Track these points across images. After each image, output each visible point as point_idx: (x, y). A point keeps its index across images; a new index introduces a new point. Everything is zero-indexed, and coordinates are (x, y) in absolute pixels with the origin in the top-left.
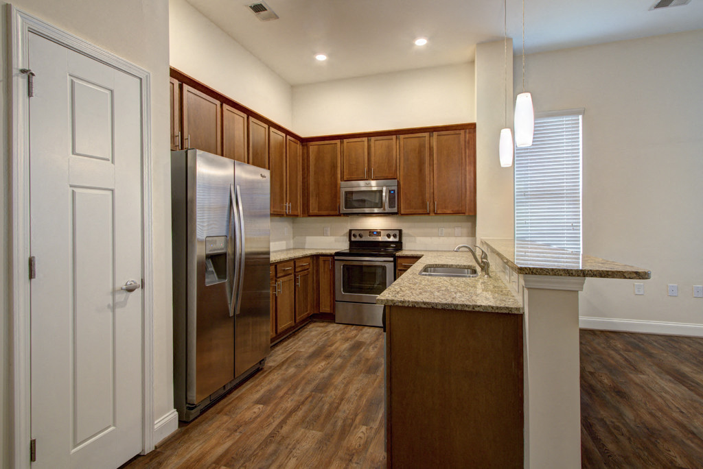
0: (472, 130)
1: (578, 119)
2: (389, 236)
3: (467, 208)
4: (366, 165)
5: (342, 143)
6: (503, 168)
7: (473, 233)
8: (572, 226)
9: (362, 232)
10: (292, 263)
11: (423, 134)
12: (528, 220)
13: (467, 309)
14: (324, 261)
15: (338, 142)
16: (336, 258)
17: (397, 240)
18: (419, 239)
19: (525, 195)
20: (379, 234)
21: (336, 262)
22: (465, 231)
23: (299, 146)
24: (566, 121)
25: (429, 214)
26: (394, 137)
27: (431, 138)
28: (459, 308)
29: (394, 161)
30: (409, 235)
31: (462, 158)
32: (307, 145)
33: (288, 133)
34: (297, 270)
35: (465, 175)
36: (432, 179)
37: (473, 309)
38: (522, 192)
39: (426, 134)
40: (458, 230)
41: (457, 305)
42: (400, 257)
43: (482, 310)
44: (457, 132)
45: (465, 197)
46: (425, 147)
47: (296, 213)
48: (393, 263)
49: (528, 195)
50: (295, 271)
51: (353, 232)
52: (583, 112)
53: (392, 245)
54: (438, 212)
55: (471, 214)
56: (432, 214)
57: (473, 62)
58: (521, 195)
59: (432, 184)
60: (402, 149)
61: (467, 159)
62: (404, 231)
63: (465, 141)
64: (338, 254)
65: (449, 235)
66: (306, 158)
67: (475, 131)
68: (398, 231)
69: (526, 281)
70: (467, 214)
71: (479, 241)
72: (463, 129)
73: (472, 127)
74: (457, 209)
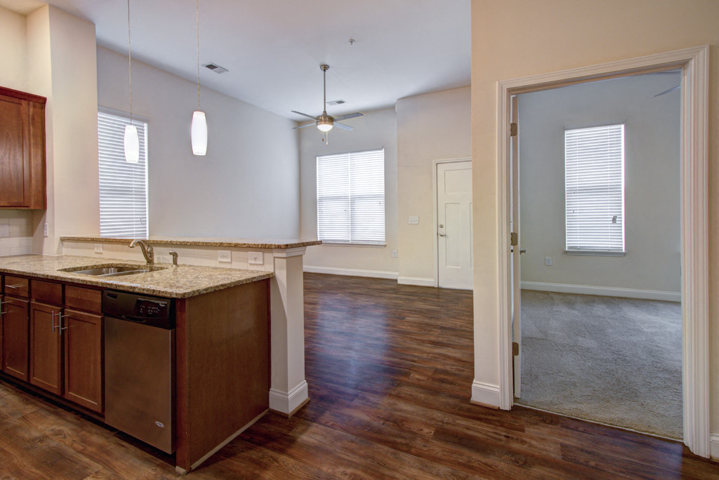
0: (38, 105)
3: (33, 201)
8: (141, 221)
22: (15, 229)
35: (30, 159)
40: (4, 229)
44: (15, 100)
45: (30, 186)
52: (148, 122)
55: (37, 208)
61: (32, 140)
63: (29, 116)
67: (44, 108)
69: (287, 253)
70: (32, 208)
71: (57, 241)
72: (25, 99)
73: (41, 102)
74: (16, 201)
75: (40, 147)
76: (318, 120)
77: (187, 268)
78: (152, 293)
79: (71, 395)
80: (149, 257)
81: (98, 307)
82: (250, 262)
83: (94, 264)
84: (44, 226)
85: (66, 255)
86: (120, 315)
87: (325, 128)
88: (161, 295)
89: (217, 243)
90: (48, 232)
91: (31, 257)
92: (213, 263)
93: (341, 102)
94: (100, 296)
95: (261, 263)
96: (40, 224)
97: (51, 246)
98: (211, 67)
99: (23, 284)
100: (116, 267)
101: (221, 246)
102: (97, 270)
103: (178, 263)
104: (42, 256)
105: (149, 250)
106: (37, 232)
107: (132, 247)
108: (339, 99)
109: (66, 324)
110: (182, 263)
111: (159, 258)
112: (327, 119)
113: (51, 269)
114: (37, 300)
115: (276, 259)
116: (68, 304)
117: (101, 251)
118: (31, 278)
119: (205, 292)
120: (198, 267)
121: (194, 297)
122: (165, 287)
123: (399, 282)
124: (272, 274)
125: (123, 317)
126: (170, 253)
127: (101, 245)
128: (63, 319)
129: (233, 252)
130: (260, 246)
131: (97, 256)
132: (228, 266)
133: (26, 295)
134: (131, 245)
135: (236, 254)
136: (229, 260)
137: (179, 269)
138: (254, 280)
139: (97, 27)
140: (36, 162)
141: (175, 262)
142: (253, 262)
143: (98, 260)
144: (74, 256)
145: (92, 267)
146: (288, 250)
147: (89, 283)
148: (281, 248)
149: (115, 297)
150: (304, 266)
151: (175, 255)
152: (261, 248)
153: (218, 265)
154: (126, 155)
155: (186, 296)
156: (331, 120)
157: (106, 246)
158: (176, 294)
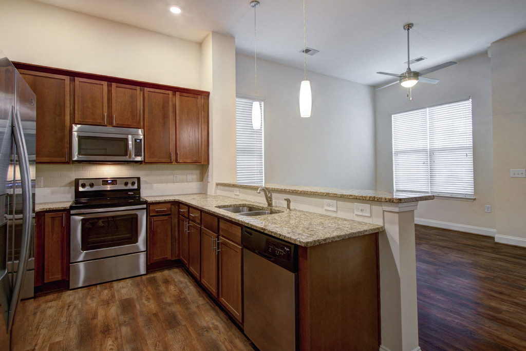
0: (206, 97)
2: (126, 184)
3: (202, 159)
4: (105, 111)
5: (72, 81)
7: (201, 179)
9: (93, 181)
11: (167, 92)
14: (52, 218)
16: (72, 212)
17: (136, 187)
18: (157, 186)
20: (114, 182)
22: (195, 177)
26: (138, 88)
27: (174, 97)
29: (138, 111)
30: (146, 183)
35: (201, 132)
36: (174, 132)
39: (170, 93)
40: (189, 177)
45: (201, 149)
48: (145, 211)
51: (81, 182)
52: (264, 100)
55: (205, 164)
56: (174, 163)
57: (200, 43)
59: (174, 136)
60: (146, 100)
61: (203, 120)
62: (142, 179)
63: (201, 105)
65: (182, 181)
67: (208, 98)
68: (136, 179)
69: (399, 208)
70: (202, 163)
71: (214, 185)
72: (200, 95)
73: (206, 95)
74: (195, 159)
75: (206, 124)
76: (402, 77)
77: (299, 214)
78: (278, 237)
79: (223, 300)
80: (269, 200)
81: (239, 239)
82: (356, 213)
83: (235, 203)
84: (208, 175)
85: (219, 195)
86: (255, 250)
87: (409, 84)
88: (286, 239)
89: (324, 193)
90: (210, 180)
91: (201, 195)
92: (319, 211)
93: (421, 59)
94: (240, 231)
95: (369, 215)
96: (206, 174)
97: (212, 189)
98: (307, 51)
99: (197, 214)
100: (248, 207)
101: (327, 196)
102: (237, 209)
103: (291, 208)
104: (207, 195)
105: (269, 195)
106: (204, 180)
107: (259, 193)
108: (418, 57)
109: (220, 247)
110: (293, 208)
111: (276, 202)
112: (412, 74)
113: (211, 205)
114: (205, 227)
115: (385, 213)
116: (221, 233)
117: (238, 193)
118: (201, 211)
119: (324, 242)
120: (307, 212)
121: (316, 246)
122: (289, 233)
123: (496, 240)
124: (382, 228)
125: (256, 251)
126: (285, 199)
127: (238, 189)
128: (218, 243)
129: (338, 202)
130: (368, 199)
131: (236, 197)
132: (334, 215)
133: (199, 221)
134: (258, 192)
135: (341, 204)
136: (334, 209)
137: (292, 213)
138: (365, 233)
139: (236, 40)
140: (205, 133)
141: (289, 207)
142: (361, 214)
143: (237, 200)
144: (223, 196)
145: (234, 205)
146: (400, 205)
147: (233, 220)
148: (393, 202)
149: (251, 234)
150: (415, 219)
151: (288, 201)
152: (369, 200)
153: (325, 213)
154: (253, 123)
155: (309, 245)
156: (416, 75)
157: (241, 190)
158: (300, 242)
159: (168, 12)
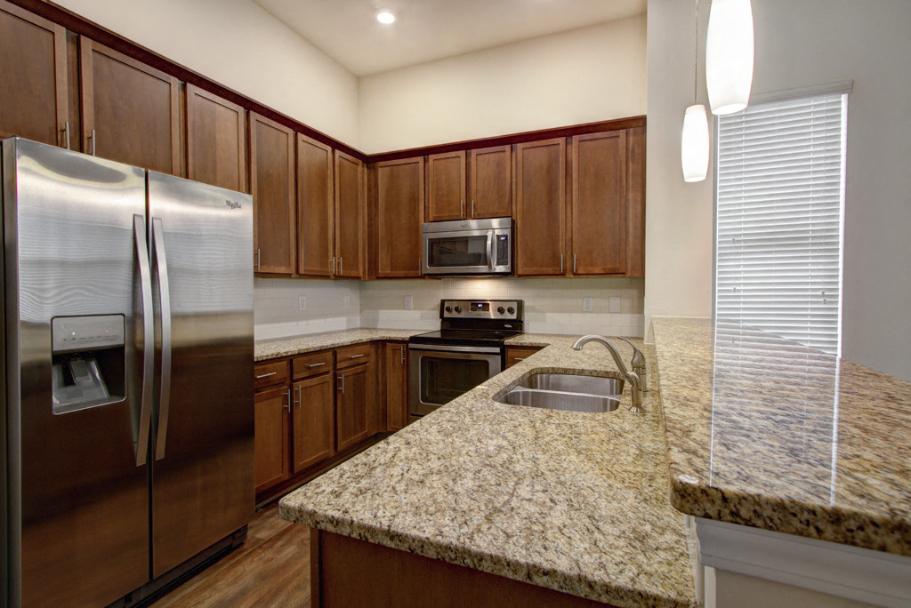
0: (639, 130)
1: (840, 102)
2: (501, 311)
3: (629, 265)
4: (463, 196)
5: (426, 161)
6: (688, 183)
7: (639, 308)
8: (823, 296)
9: (460, 305)
10: (329, 355)
11: (556, 140)
12: (740, 284)
13: (510, 575)
14: (393, 349)
15: (420, 159)
16: (411, 345)
17: (514, 317)
18: (551, 317)
19: (734, 241)
20: (486, 306)
21: (411, 352)
22: (627, 303)
23: (361, 170)
24: (815, 106)
25: (563, 275)
26: (507, 148)
27: (569, 147)
28: (486, 567)
29: (508, 188)
30: (534, 310)
31: (621, 178)
32: (374, 168)
33: (336, 145)
34: (339, 366)
35: (626, 208)
36: (569, 215)
37: (529, 576)
38: (728, 236)
39: (561, 140)
40: (615, 303)
41: (481, 557)
42: (512, 347)
43: (555, 587)
44: (613, 133)
45: (626, 245)
46: (558, 162)
47: (353, 273)
48: (499, 357)
49: (739, 241)
50: (335, 368)
51: (446, 305)
52: (849, 88)
53: (506, 326)
54: (580, 272)
55: (635, 275)
56: (569, 275)
57: (643, 15)
58: (727, 242)
59: (569, 225)
60: (520, 166)
61: (630, 180)
62: (527, 304)
63: (627, 149)
64: (414, 339)
65: (599, 310)
66: (373, 187)
67: (644, 131)
68: (516, 303)
70: (629, 275)
71: (648, 322)
72: (624, 129)
73: (641, 123)
74: (611, 266)
159: (374, 22)
